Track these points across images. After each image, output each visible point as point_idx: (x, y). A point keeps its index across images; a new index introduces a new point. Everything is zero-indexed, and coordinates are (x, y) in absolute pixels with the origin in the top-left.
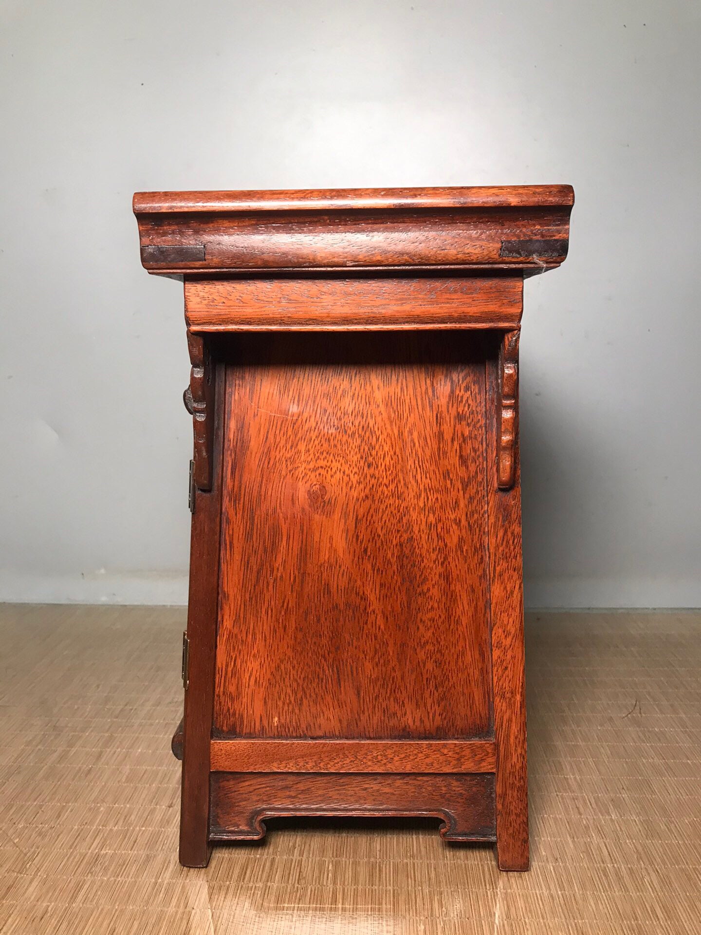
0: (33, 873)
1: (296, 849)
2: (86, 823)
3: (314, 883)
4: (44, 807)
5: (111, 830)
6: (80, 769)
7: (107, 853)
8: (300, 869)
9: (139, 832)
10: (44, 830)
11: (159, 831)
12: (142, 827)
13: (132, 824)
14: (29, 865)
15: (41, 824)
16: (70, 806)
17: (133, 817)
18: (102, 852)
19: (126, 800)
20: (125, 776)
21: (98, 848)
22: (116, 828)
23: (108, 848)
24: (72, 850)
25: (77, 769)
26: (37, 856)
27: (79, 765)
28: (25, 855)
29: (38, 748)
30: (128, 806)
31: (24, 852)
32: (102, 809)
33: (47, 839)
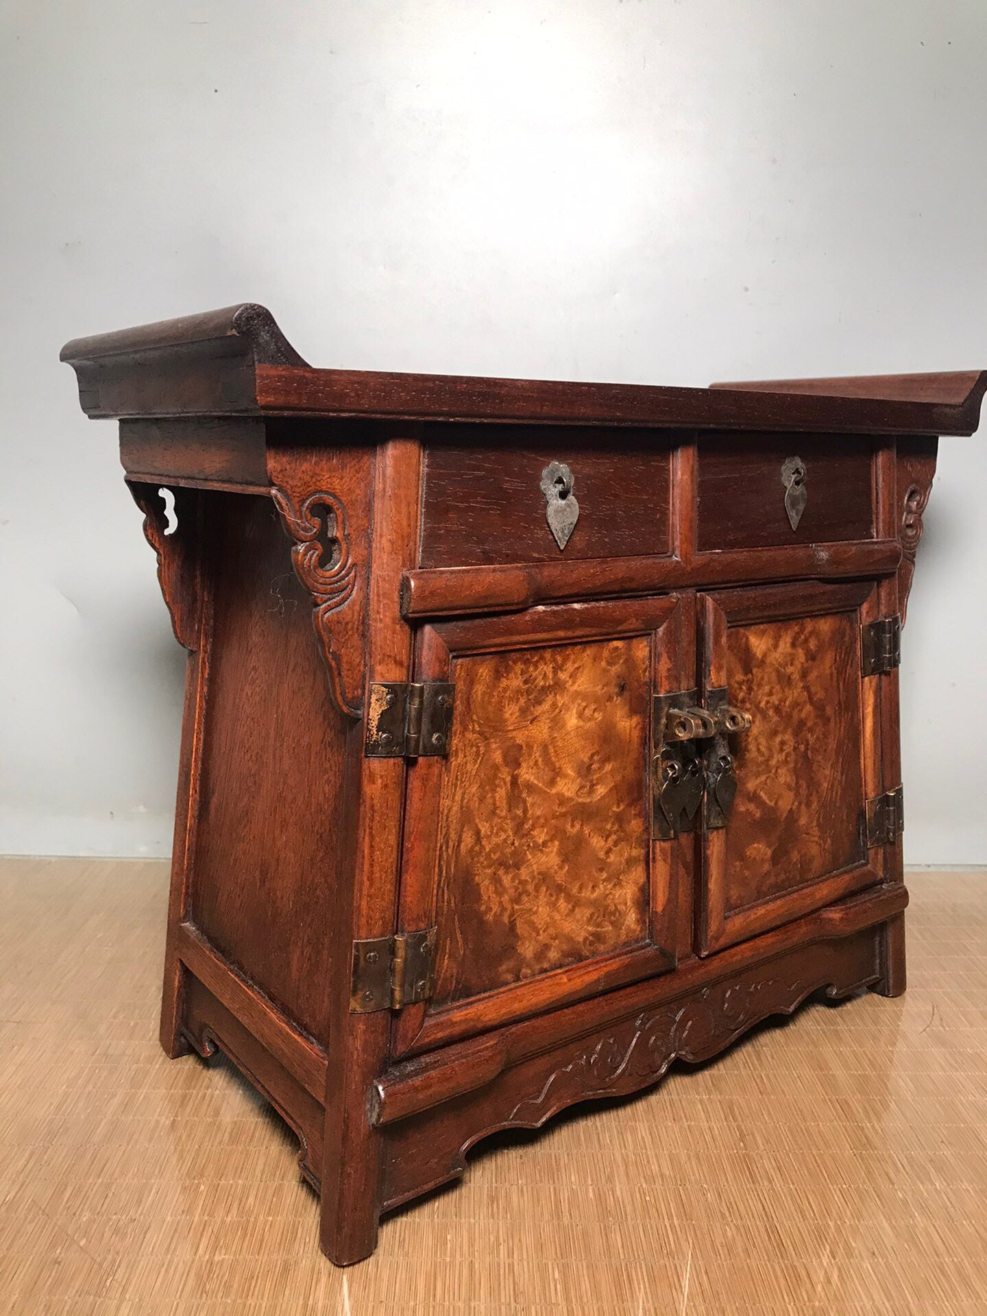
0: (118, 1296)
1: (501, 1247)
2: (183, 1212)
3: (538, 1301)
4: (114, 1187)
5: (223, 1222)
6: (158, 1122)
7: (223, 1260)
8: (514, 1277)
9: (265, 1224)
10: (121, 1222)
11: (294, 1221)
12: (269, 1214)
13: (253, 1211)
14: (109, 1281)
15: (115, 1214)
16: (153, 1184)
17: (251, 1200)
18: (217, 1258)
19: (235, 1173)
20: (227, 1134)
21: (208, 1253)
22: (229, 1218)
23: (223, 1251)
24: (169, 1256)
25: (153, 1123)
26: (119, 1266)
27: (156, 1117)
28: (101, 1266)
29: (87, 1091)
30: (240, 1182)
31: (98, 1260)
32: (202, 1187)
33: (128, 1240)
